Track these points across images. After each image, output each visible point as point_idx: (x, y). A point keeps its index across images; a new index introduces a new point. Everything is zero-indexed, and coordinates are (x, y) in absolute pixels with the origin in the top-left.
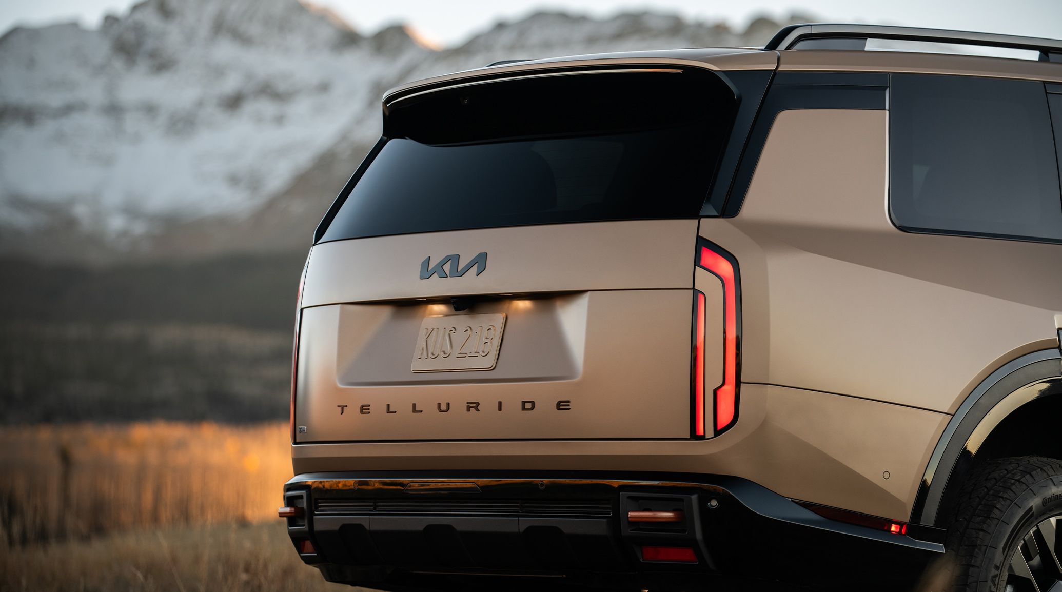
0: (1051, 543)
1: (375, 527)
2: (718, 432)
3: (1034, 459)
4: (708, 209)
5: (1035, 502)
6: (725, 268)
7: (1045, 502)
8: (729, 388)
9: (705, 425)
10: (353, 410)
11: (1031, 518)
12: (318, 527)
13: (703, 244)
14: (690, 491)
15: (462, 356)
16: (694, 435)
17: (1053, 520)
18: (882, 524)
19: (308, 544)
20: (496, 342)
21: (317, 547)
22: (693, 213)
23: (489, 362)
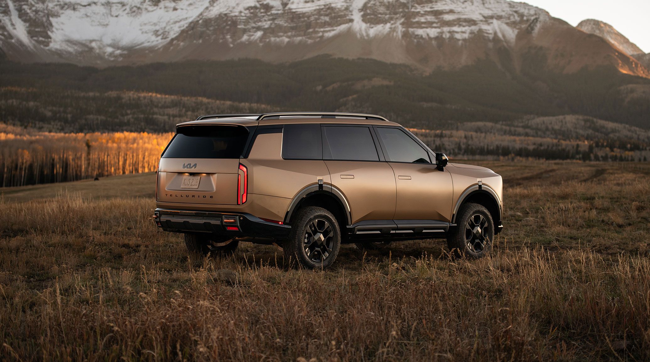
0: (316, 225)
1: (173, 221)
2: (243, 204)
3: (313, 207)
4: (241, 157)
5: (312, 217)
6: (245, 169)
7: (314, 217)
8: (245, 194)
9: (240, 202)
10: (169, 195)
11: (311, 220)
12: (161, 220)
13: (240, 164)
14: (237, 215)
15: (191, 185)
16: (238, 204)
17: (317, 220)
18: (278, 222)
19: (159, 223)
20: (198, 183)
21: (161, 224)
22: (238, 158)
23: (197, 187)
